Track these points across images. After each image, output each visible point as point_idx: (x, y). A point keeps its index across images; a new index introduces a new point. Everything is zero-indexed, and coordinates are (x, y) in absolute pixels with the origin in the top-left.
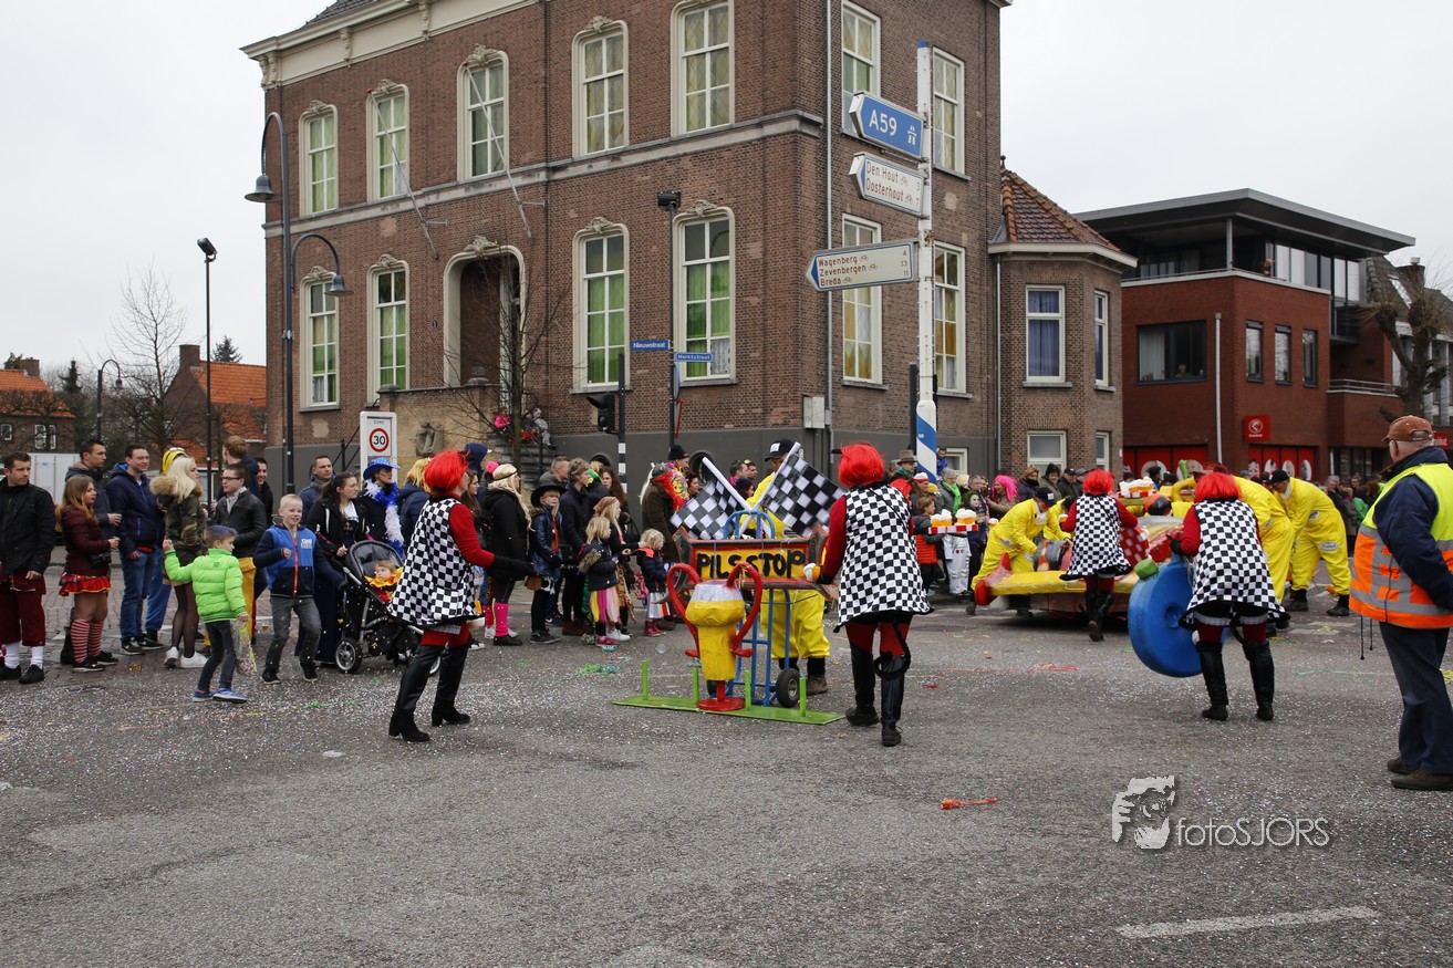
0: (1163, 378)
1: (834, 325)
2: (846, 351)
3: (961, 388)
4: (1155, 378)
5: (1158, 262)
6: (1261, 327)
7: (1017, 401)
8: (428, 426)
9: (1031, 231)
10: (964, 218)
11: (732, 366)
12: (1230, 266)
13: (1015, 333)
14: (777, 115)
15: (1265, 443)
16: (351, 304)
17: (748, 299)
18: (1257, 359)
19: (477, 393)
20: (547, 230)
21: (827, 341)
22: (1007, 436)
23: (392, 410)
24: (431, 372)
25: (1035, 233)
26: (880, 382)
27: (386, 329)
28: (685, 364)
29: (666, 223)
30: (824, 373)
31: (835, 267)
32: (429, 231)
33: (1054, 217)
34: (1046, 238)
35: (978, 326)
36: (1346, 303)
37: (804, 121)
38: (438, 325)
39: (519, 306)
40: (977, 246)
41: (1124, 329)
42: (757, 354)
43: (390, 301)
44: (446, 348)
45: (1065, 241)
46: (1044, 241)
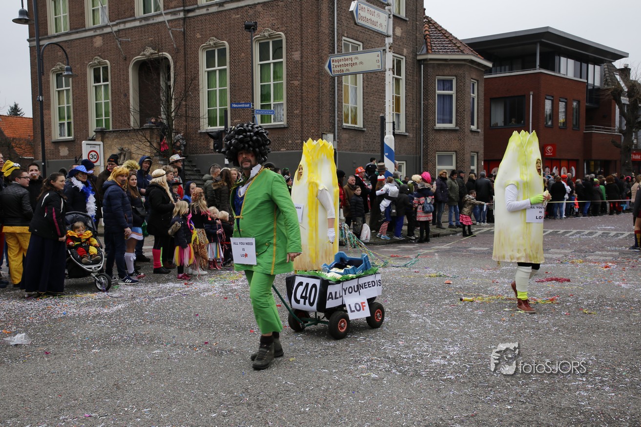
0: (503, 125)
1: (338, 96)
2: (344, 110)
3: (402, 129)
4: (499, 125)
5: (501, 66)
6: (552, 99)
7: (431, 137)
8: (122, 149)
9: (439, 48)
10: (404, 40)
11: (285, 118)
12: (538, 67)
13: (430, 101)
15: (553, 158)
16: (78, 83)
17: (293, 82)
18: (550, 115)
19: (148, 133)
20: (185, 44)
21: (334, 105)
22: (426, 154)
23: (102, 141)
24: (123, 121)
25: (441, 49)
26: (362, 127)
27: (99, 97)
28: (260, 116)
29: (249, 41)
30: (333, 122)
31: (341, 63)
32: (120, 44)
33: (451, 41)
34: (447, 52)
35: (411, 98)
36: (593, 87)
38: (126, 95)
39: (170, 86)
40: (411, 56)
41: (485, 100)
42: (298, 112)
43: (100, 82)
44: (131, 107)
45: (456, 53)
46: (446, 53)
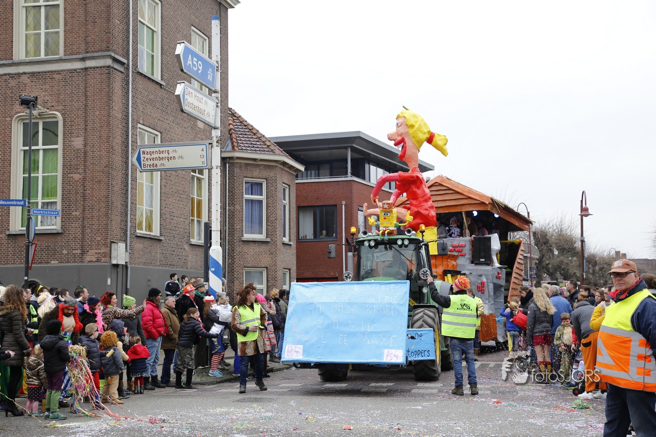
0: (313, 238)
1: (132, 196)
2: (138, 213)
4: (308, 238)
7: (238, 249)
9: (246, 145)
11: (58, 221)
12: (349, 174)
13: (237, 207)
14: (96, 54)
21: (127, 206)
22: (231, 271)
25: (249, 147)
26: (159, 235)
30: (124, 227)
31: (154, 156)
33: (259, 138)
34: (255, 150)
37: (115, 60)
42: (78, 213)
45: (266, 153)
46: (255, 152)
